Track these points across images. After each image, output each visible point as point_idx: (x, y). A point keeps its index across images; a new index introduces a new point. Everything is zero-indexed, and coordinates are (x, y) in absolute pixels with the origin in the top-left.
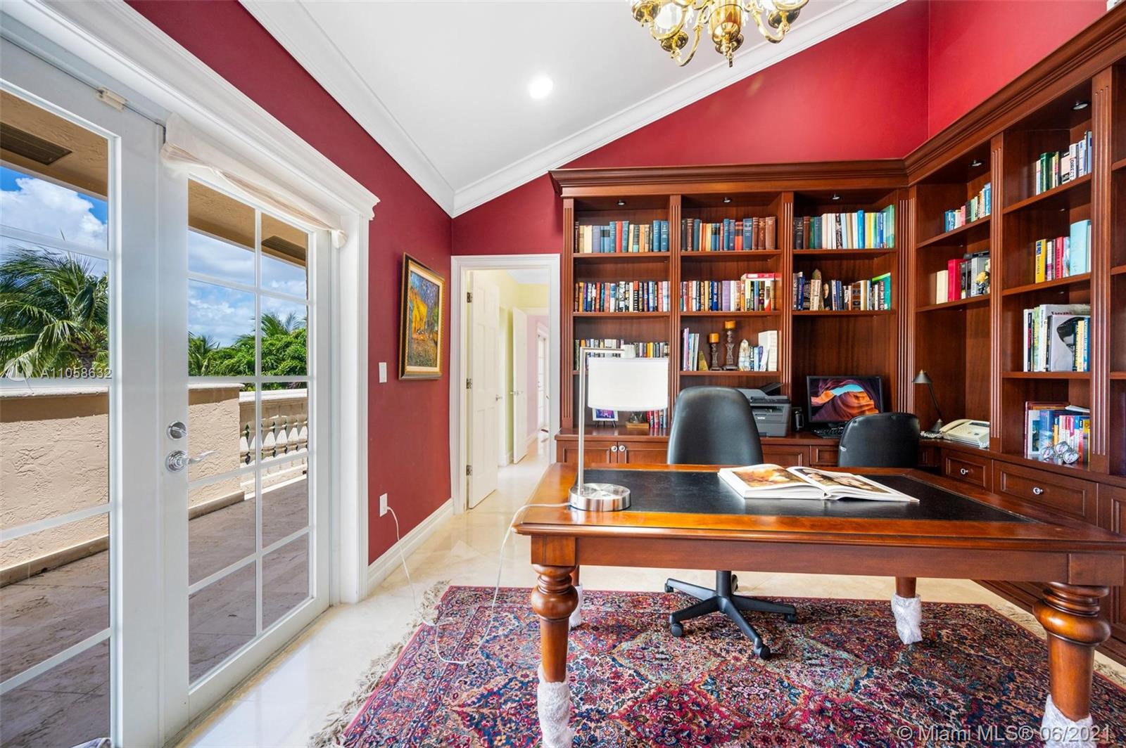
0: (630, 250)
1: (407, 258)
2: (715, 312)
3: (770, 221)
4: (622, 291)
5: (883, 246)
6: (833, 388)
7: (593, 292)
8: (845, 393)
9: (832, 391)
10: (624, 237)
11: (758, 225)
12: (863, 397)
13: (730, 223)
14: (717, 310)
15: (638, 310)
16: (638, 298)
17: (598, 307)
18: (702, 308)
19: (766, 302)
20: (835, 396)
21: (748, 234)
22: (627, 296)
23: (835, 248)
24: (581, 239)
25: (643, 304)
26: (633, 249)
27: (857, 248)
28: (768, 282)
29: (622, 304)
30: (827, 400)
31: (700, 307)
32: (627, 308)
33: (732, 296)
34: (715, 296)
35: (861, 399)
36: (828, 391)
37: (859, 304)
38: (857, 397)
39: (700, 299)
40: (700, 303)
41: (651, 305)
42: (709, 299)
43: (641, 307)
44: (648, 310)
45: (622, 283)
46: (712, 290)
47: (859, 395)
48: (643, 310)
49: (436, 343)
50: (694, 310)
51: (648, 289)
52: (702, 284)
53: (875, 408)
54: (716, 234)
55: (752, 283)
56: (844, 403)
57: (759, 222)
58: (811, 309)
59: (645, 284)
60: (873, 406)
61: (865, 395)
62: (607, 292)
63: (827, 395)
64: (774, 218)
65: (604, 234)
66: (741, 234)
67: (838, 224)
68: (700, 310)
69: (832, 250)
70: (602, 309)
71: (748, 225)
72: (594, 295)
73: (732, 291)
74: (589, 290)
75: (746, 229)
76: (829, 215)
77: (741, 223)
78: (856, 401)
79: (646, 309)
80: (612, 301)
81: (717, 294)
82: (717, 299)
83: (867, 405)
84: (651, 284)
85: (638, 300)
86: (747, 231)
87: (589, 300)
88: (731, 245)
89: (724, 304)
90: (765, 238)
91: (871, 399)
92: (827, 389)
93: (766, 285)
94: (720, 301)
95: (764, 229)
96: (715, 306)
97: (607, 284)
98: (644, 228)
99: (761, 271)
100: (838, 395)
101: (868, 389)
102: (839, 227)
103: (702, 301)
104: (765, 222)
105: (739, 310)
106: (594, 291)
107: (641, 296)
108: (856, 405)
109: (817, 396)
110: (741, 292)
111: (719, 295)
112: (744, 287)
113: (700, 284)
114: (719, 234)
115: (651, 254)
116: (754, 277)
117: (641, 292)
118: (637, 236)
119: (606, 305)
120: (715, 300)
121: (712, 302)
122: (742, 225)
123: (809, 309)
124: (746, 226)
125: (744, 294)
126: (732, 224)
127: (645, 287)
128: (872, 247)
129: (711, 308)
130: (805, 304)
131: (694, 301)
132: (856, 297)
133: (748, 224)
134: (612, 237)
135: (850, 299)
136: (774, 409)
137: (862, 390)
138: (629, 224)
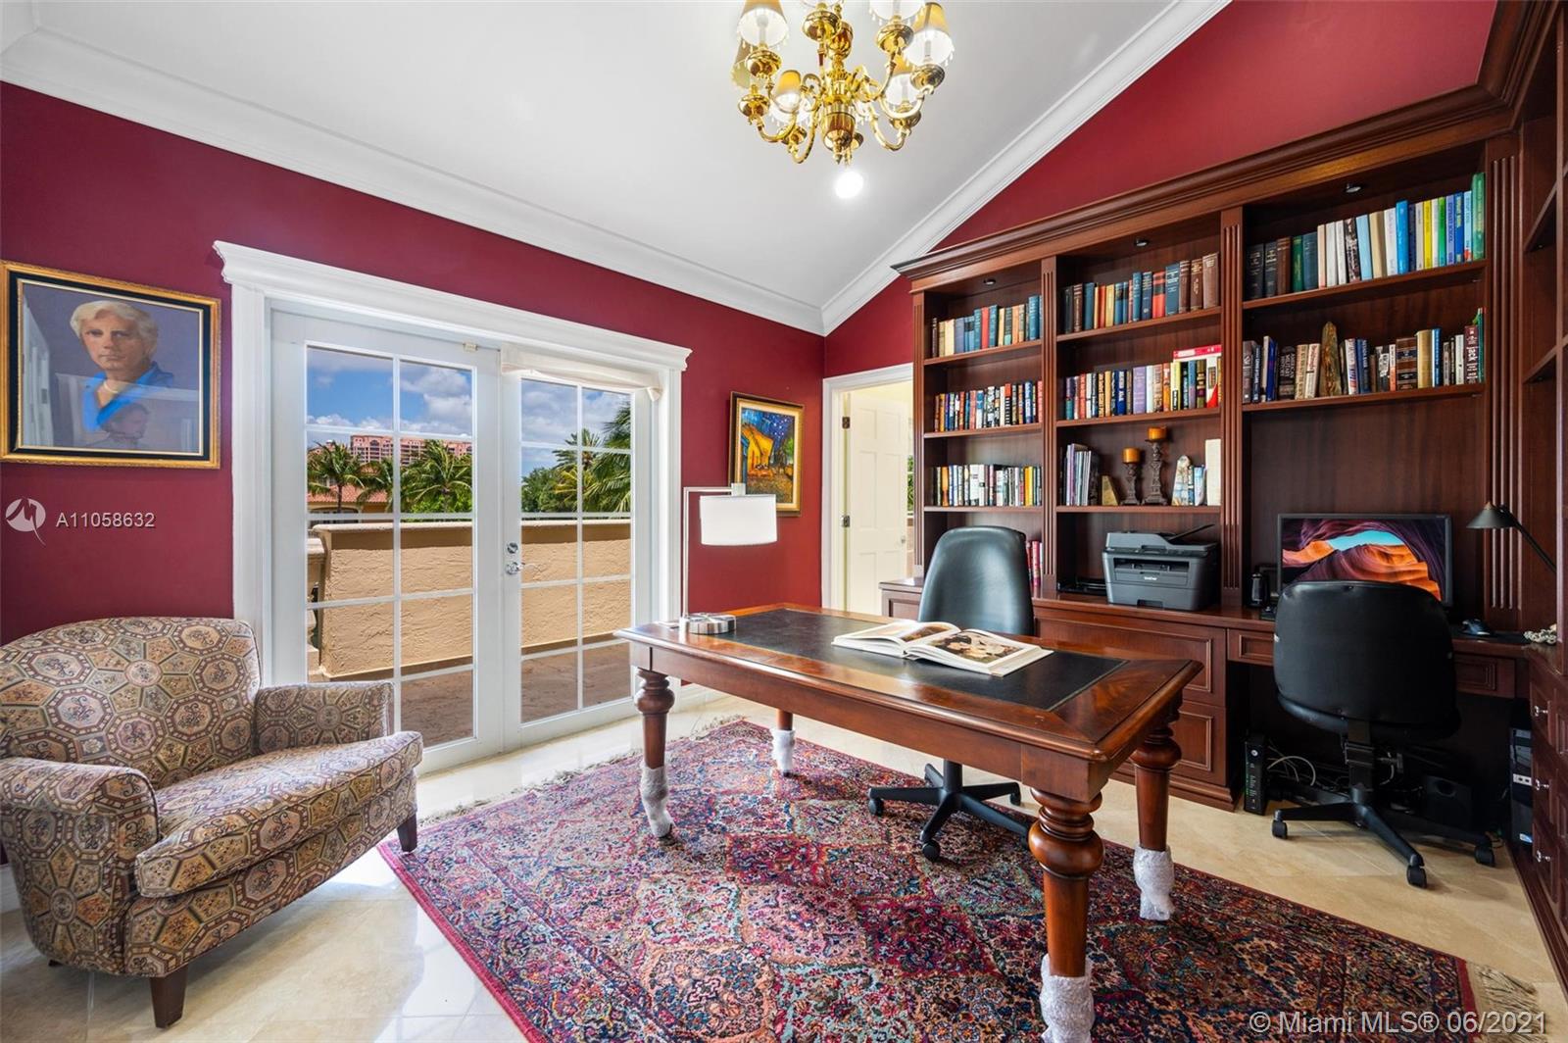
0: (1000, 342)
1: (735, 397)
2: (1121, 418)
3: (1209, 261)
4: (990, 399)
5: (1463, 258)
6: (1332, 537)
7: (957, 405)
8: (1358, 548)
9: (1328, 541)
10: (993, 327)
11: (1190, 271)
12: (1402, 556)
13: (1142, 277)
14: (1125, 413)
15: (1011, 423)
16: (1011, 406)
17: (961, 423)
18: (1101, 412)
19: (1210, 393)
20: (1336, 551)
21: (1172, 290)
22: (997, 405)
23: (1342, 281)
24: (941, 339)
25: (1017, 414)
26: (1004, 340)
27: (1396, 273)
28: (1212, 360)
29: (991, 417)
30: (1317, 557)
31: (1097, 411)
32: (997, 421)
33: (1149, 389)
34: (1121, 393)
35: (1394, 559)
36: (1320, 542)
37: (1415, 375)
38: (1386, 556)
39: (1097, 400)
40: (1097, 405)
41: (1028, 414)
42: (1112, 398)
43: (1014, 419)
44: (1024, 422)
45: (991, 389)
46: (1117, 384)
47: (1390, 551)
48: (1017, 423)
49: (791, 478)
50: (1089, 416)
51: (1024, 394)
52: (1101, 377)
53: (1431, 578)
54: (1121, 298)
55: (1184, 366)
56: (1353, 565)
57: (1190, 267)
58: (1297, 396)
59: (1021, 387)
60: (1426, 575)
61: (1406, 552)
62: (973, 403)
63: (1317, 549)
64: (1215, 255)
65: (968, 327)
66: (1161, 291)
67: (1348, 238)
68: (1097, 415)
69: (1338, 287)
70: (966, 425)
71: (1174, 276)
72: (957, 408)
73: (1149, 382)
74: (952, 403)
75: (1169, 281)
76: (1330, 226)
77: (1161, 274)
78: (1384, 563)
79: (1021, 421)
80: (979, 413)
81: (1125, 390)
82: (1125, 396)
83: (1410, 572)
84: (1027, 385)
85: (1011, 410)
86: (1173, 285)
87: (951, 415)
88: (1146, 311)
89: (1135, 403)
90: (1201, 290)
91: (1419, 561)
92: (1319, 537)
93: (1208, 366)
94: (1129, 400)
95: (1200, 276)
96: (1121, 408)
97: (974, 393)
98: (1018, 311)
99: (1200, 345)
100: (1342, 548)
101: (1416, 541)
102: (1351, 243)
103: (1101, 402)
104: (1201, 265)
105: (1162, 409)
106: (957, 403)
107: (1014, 403)
108: (1384, 570)
109: (1296, 549)
110: (1164, 382)
111: (1128, 390)
112: (1169, 374)
113: (1097, 377)
114: (1127, 297)
115: (1027, 344)
116: (1188, 355)
117: (1014, 399)
118: (1009, 323)
119: (972, 420)
120: (1121, 399)
121: (1116, 402)
122: (1164, 277)
123: (1292, 397)
124: (1170, 277)
125: (1169, 384)
126: (1147, 280)
127: (1020, 391)
128: (1434, 265)
129: (1115, 412)
130: (1285, 389)
131: (1089, 403)
132: (1407, 366)
133: (1172, 274)
134: (977, 330)
135: (1393, 369)
136: (1173, 565)
137: (1402, 543)
138: (999, 308)
